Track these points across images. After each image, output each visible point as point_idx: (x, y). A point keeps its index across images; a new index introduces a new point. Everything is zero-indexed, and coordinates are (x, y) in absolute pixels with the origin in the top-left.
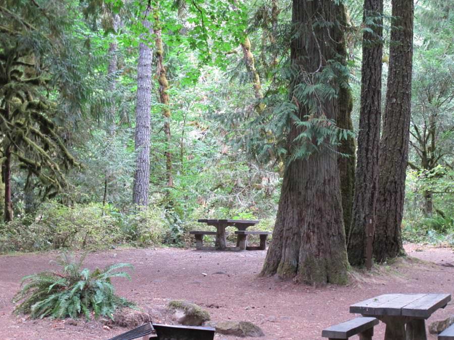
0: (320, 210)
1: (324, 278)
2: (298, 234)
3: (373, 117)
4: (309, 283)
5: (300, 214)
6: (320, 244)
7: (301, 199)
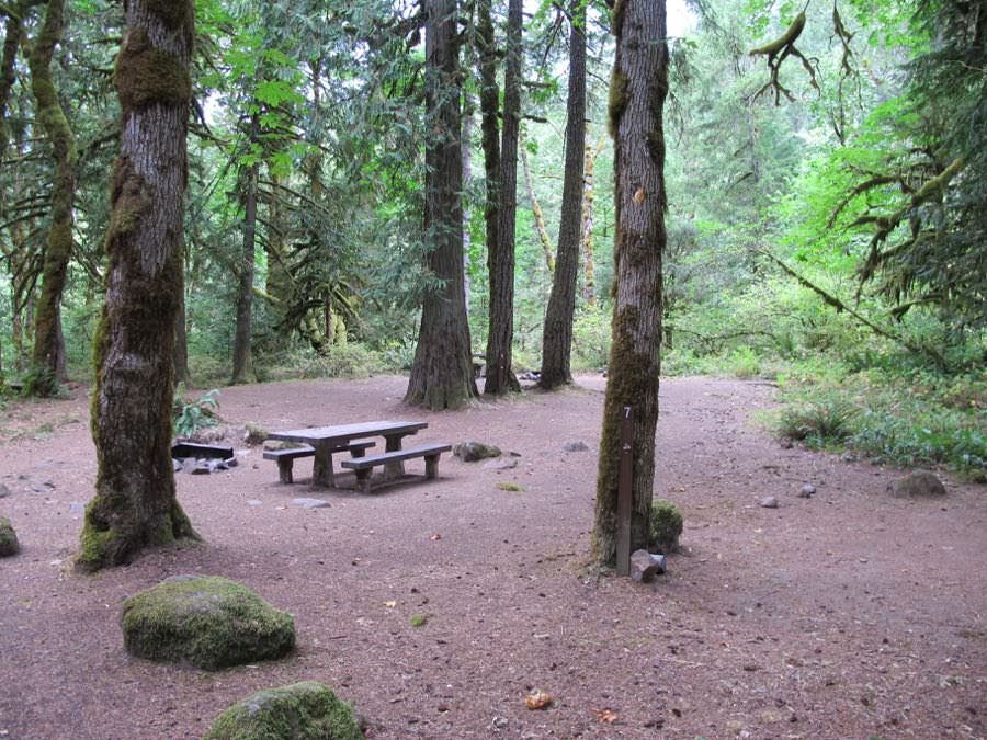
0: (442, 347)
1: (442, 405)
2: (425, 367)
3: (505, 268)
4: (429, 408)
5: (427, 351)
6: (440, 375)
7: (428, 338)
